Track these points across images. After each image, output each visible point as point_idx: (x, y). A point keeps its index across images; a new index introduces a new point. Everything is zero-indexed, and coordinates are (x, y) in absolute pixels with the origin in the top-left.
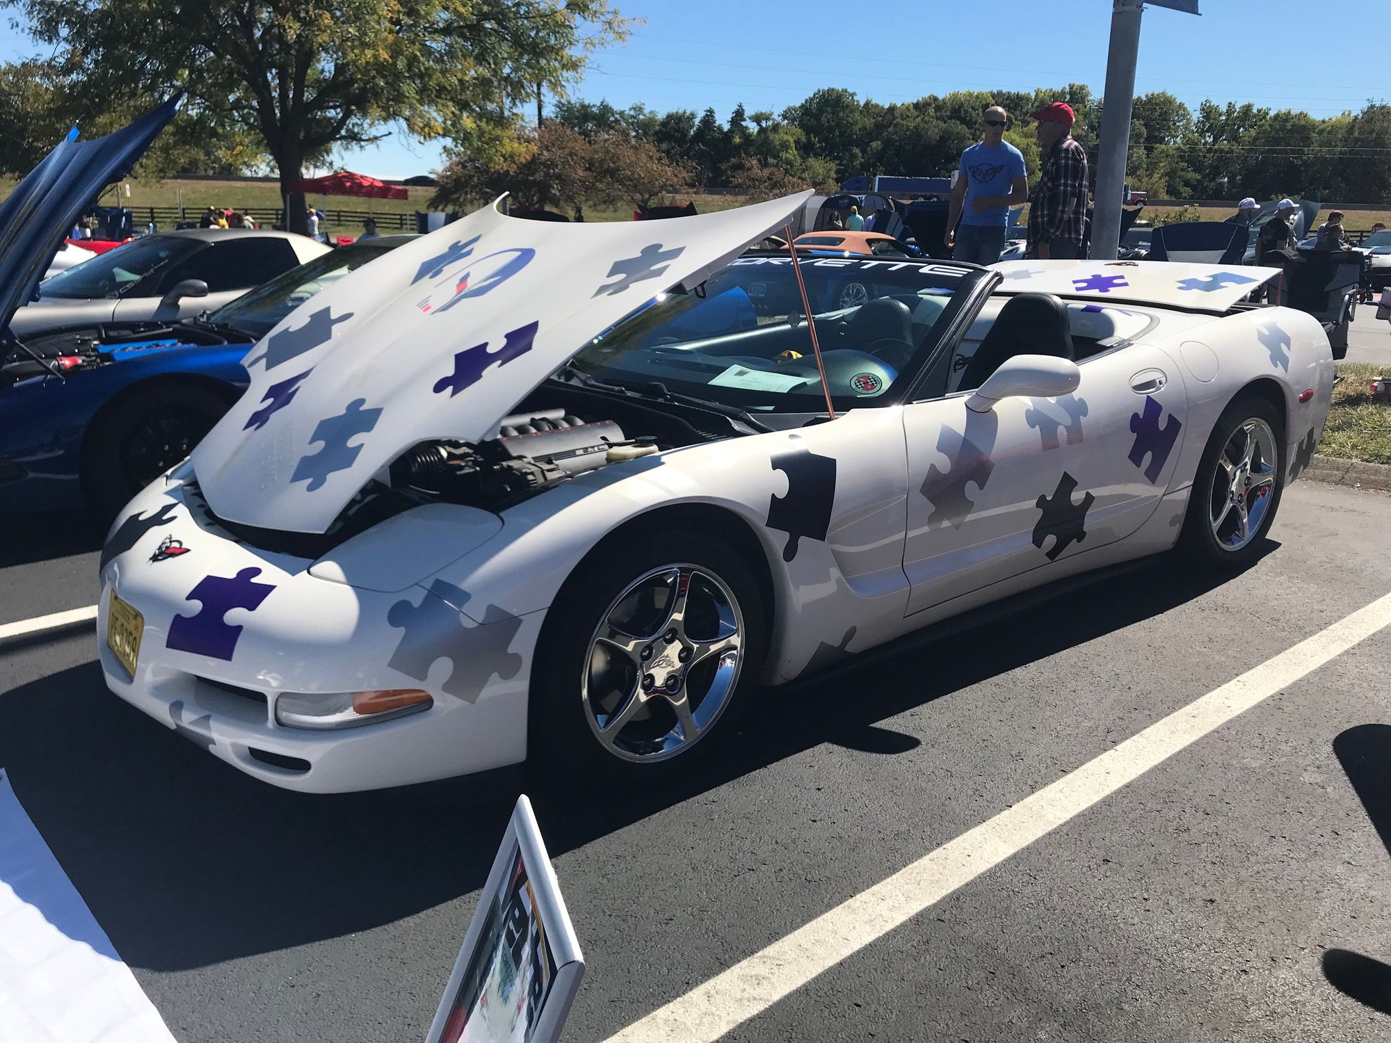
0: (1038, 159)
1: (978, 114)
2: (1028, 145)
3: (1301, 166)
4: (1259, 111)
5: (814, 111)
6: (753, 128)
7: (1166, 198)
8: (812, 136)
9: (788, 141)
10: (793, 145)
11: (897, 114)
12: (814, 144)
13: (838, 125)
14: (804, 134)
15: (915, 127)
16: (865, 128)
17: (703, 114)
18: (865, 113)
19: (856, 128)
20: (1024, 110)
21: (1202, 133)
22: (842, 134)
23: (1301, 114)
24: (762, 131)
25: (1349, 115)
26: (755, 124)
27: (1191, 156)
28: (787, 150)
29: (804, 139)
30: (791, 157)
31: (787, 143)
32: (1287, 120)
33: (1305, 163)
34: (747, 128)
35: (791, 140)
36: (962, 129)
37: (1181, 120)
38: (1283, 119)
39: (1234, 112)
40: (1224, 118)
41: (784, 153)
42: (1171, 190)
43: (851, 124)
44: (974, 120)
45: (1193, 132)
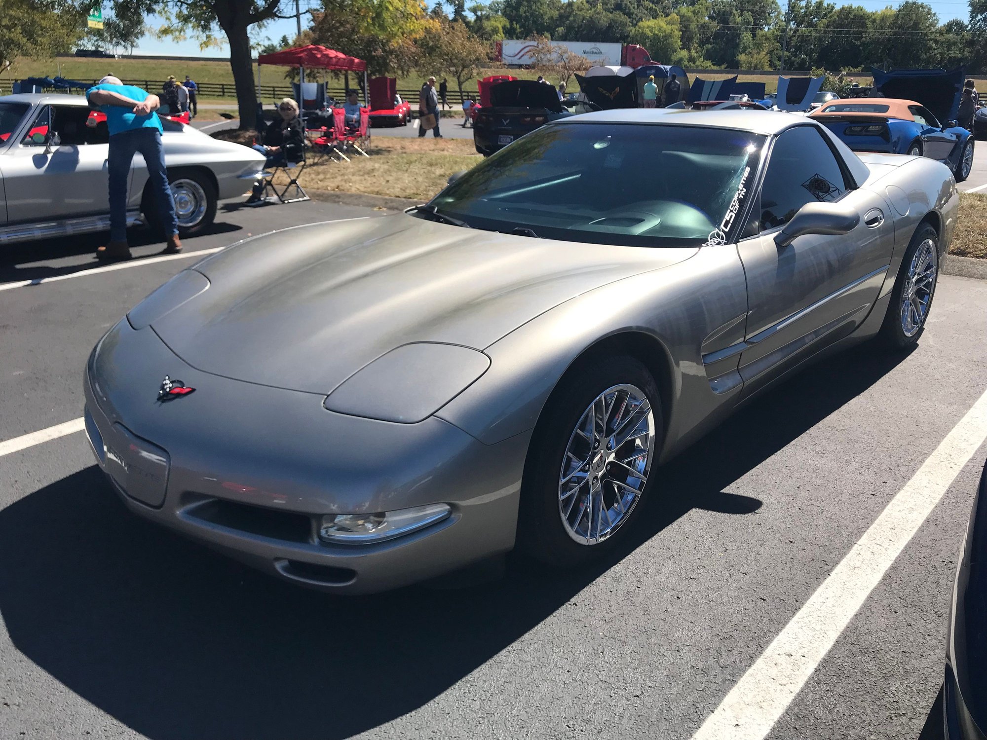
0: (679, 41)
1: (634, 8)
2: (672, 30)
3: (860, 46)
4: (828, 5)
5: (514, 5)
6: (471, 17)
7: (770, 70)
8: (514, 23)
9: (498, 27)
10: (501, 30)
11: (575, 7)
12: (516, 29)
13: (532, 15)
14: (508, 21)
15: (590, 17)
16: (552, 17)
17: (434, 6)
18: (551, 6)
19: (546, 17)
20: (664, 4)
21: (788, 21)
22: (534, 22)
23: (859, 7)
24: (479, 19)
25: (891, 8)
26: (473, 14)
27: (782, 39)
28: (497, 33)
29: (508, 26)
30: (500, 39)
31: (497, 29)
32: (849, 13)
33: (863, 44)
34: (466, 17)
35: (500, 26)
36: (624, 18)
37: (773, 13)
38: (846, 12)
39: (811, 7)
40: (803, 11)
41: (496, 36)
42: (772, 64)
43: (542, 15)
44: (631, 11)
45: (782, 21)
